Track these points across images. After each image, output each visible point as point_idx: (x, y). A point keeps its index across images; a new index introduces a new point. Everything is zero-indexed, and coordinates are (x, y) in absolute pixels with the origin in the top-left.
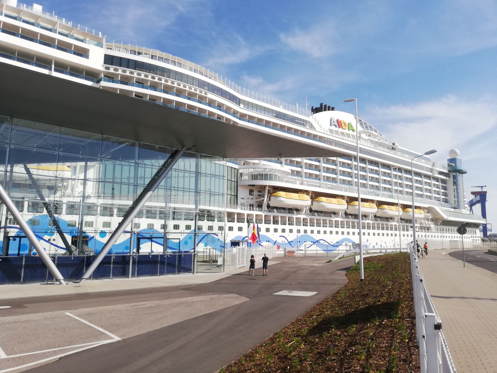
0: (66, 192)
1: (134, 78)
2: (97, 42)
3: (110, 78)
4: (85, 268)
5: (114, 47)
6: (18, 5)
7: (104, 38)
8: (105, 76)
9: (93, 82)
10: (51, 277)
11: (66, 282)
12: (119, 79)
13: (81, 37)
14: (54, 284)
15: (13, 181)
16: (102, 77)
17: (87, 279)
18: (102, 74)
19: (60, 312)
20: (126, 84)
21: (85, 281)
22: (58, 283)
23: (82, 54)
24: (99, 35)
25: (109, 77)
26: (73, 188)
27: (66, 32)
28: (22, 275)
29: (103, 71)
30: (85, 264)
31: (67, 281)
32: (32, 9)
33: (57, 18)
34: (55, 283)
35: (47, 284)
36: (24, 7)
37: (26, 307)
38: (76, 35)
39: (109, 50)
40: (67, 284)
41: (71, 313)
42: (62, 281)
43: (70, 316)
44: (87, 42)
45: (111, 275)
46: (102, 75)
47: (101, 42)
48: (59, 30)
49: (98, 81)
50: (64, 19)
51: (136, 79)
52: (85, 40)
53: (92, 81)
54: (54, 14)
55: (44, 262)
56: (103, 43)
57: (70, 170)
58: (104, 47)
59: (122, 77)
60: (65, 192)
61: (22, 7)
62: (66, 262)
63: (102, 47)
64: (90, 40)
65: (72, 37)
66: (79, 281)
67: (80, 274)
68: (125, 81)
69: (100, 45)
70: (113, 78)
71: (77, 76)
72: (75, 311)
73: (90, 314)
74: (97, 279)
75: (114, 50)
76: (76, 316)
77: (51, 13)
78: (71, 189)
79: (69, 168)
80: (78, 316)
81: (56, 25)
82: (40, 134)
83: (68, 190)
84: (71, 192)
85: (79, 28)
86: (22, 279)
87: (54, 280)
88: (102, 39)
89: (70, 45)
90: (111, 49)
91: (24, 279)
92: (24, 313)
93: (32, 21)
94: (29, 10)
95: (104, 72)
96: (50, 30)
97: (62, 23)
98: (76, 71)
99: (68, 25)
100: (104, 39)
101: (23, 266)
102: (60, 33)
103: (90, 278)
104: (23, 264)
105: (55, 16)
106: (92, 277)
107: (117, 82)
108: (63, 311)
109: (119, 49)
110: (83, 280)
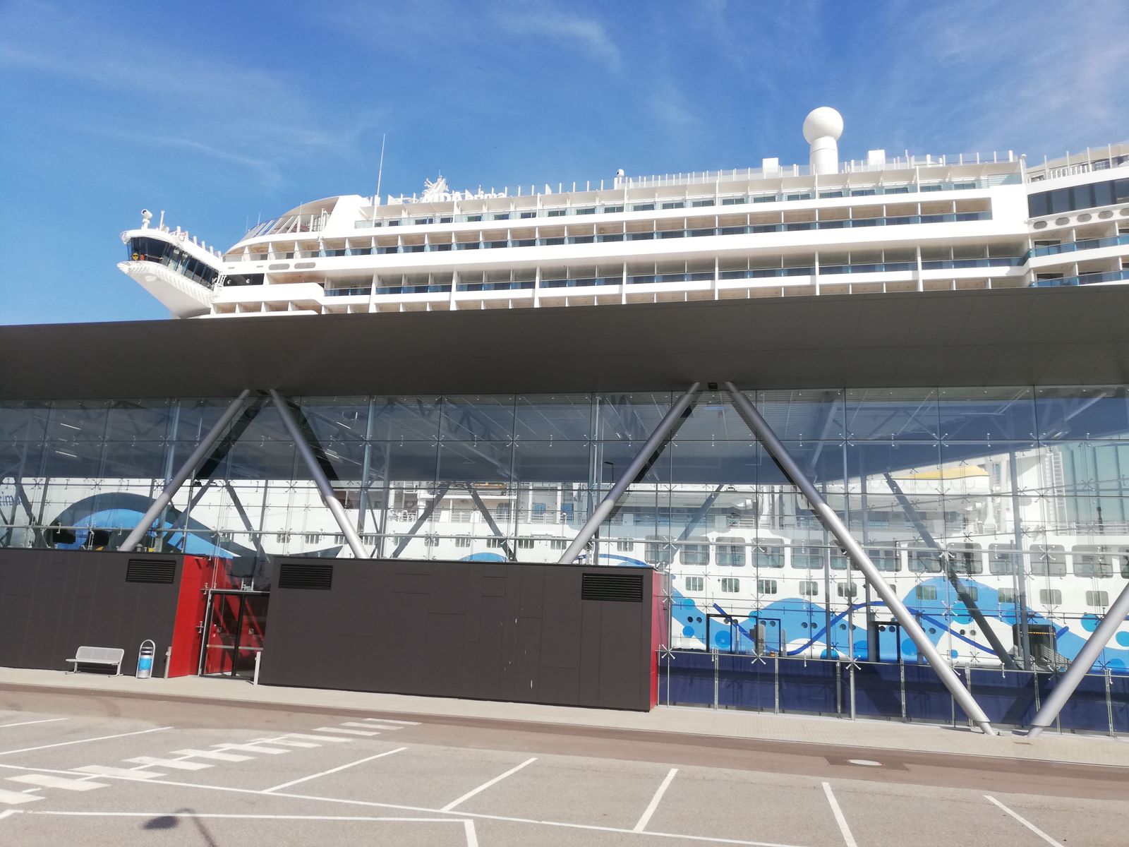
0: (985, 523)
1: (1114, 226)
2: (1005, 177)
3: (1050, 243)
4: (1038, 702)
5: (1047, 171)
6: (841, 167)
7: (1021, 160)
8: (1036, 243)
9: (1010, 265)
10: (962, 715)
11: (997, 730)
12: (1075, 240)
13: (969, 179)
14: (969, 730)
15: (869, 509)
16: (1031, 247)
17: (1046, 728)
18: (1030, 240)
19: (974, 793)
20: (1095, 244)
21: (1041, 733)
22: (978, 729)
23: (977, 214)
24: (1008, 159)
25: (1047, 243)
26: (999, 512)
27: (934, 181)
28: (903, 703)
29: (1031, 234)
30: (1037, 692)
31: (999, 728)
32: (866, 164)
33: (916, 160)
34: (973, 729)
35: (955, 729)
36: (853, 167)
37: (908, 770)
38: (958, 180)
39: (1038, 183)
40: (999, 734)
41: (997, 798)
42: (987, 726)
43: (994, 805)
44: (983, 183)
45: (1111, 726)
46: (1028, 244)
47: (1015, 171)
48: (920, 182)
49: (1023, 261)
50: (928, 156)
51: (1119, 226)
52: (979, 180)
53: (1009, 263)
54: (907, 156)
55: (943, 680)
56: (1020, 173)
57: (986, 473)
58: (1025, 180)
59: (1080, 231)
60: (983, 524)
61: (849, 167)
62: (991, 684)
63: (1020, 182)
64: (991, 178)
65: (949, 186)
66: (1027, 731)
67: (1028, 714)
68: (1090, 238)
69: (1014, 179)
70: (1059, 242)
71: (973, 264)
72: (1008, 795)
73: (1041, 809)
74: (1074, 733)
75: (1050, 178)
76: (1008, 806)
77: (902, 155)
78: (995, 517)
79: (984, 470)
80: (1012, 807)
81: (913, 176)
82: (906, 409)
83: (987, 519)
84: (994, 523)
85: (961, 161)
86: (904, 712)
87: (971, 722)
88: (1016, 165)
89: (946, 205)
90: (1040, 178)
91: (907, 713)
92: (902, 780)
93: (868, 186)
94: (862, 169)
95: (1033, 236)
96: (905, 190)
97: (924, 166)
98: (967, 254)
99: (937, 166)
100: (1022, 163)
101: (903, 686)
102: (925, 189)
103: (1053, 726)
104: (903, 680)
105: (910, 159)
106: (1059, 725)
107: (1070, 248)
108: (981, 791)
109: (1064, 170)
110: (1036, 731)
